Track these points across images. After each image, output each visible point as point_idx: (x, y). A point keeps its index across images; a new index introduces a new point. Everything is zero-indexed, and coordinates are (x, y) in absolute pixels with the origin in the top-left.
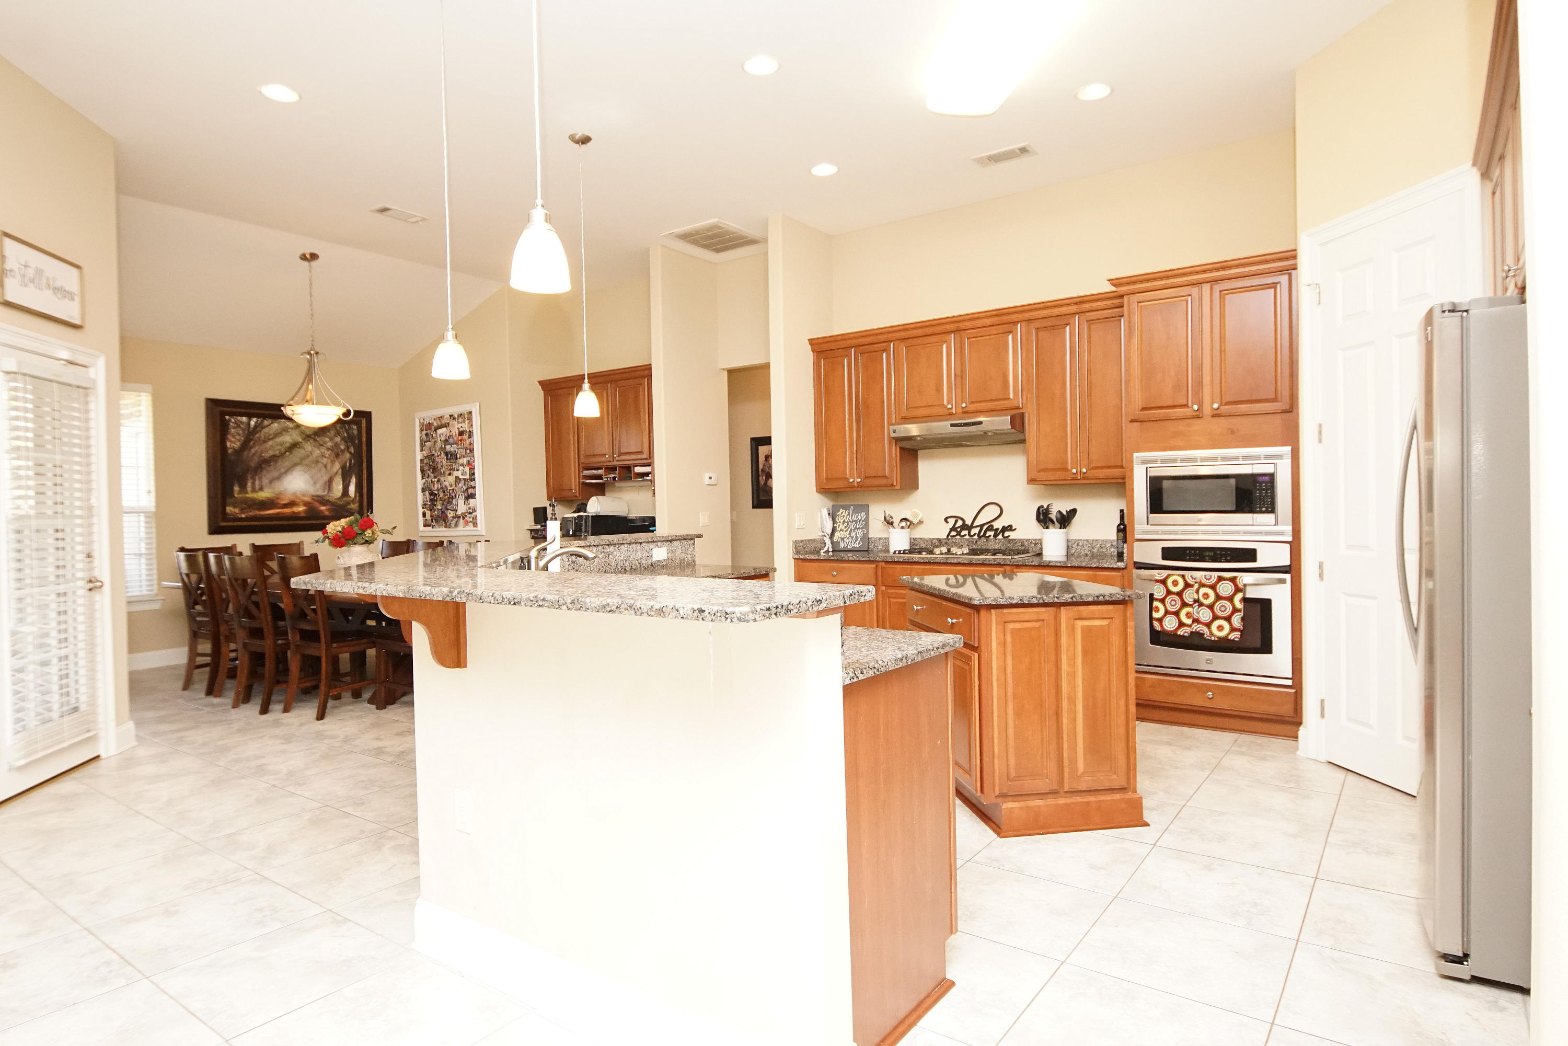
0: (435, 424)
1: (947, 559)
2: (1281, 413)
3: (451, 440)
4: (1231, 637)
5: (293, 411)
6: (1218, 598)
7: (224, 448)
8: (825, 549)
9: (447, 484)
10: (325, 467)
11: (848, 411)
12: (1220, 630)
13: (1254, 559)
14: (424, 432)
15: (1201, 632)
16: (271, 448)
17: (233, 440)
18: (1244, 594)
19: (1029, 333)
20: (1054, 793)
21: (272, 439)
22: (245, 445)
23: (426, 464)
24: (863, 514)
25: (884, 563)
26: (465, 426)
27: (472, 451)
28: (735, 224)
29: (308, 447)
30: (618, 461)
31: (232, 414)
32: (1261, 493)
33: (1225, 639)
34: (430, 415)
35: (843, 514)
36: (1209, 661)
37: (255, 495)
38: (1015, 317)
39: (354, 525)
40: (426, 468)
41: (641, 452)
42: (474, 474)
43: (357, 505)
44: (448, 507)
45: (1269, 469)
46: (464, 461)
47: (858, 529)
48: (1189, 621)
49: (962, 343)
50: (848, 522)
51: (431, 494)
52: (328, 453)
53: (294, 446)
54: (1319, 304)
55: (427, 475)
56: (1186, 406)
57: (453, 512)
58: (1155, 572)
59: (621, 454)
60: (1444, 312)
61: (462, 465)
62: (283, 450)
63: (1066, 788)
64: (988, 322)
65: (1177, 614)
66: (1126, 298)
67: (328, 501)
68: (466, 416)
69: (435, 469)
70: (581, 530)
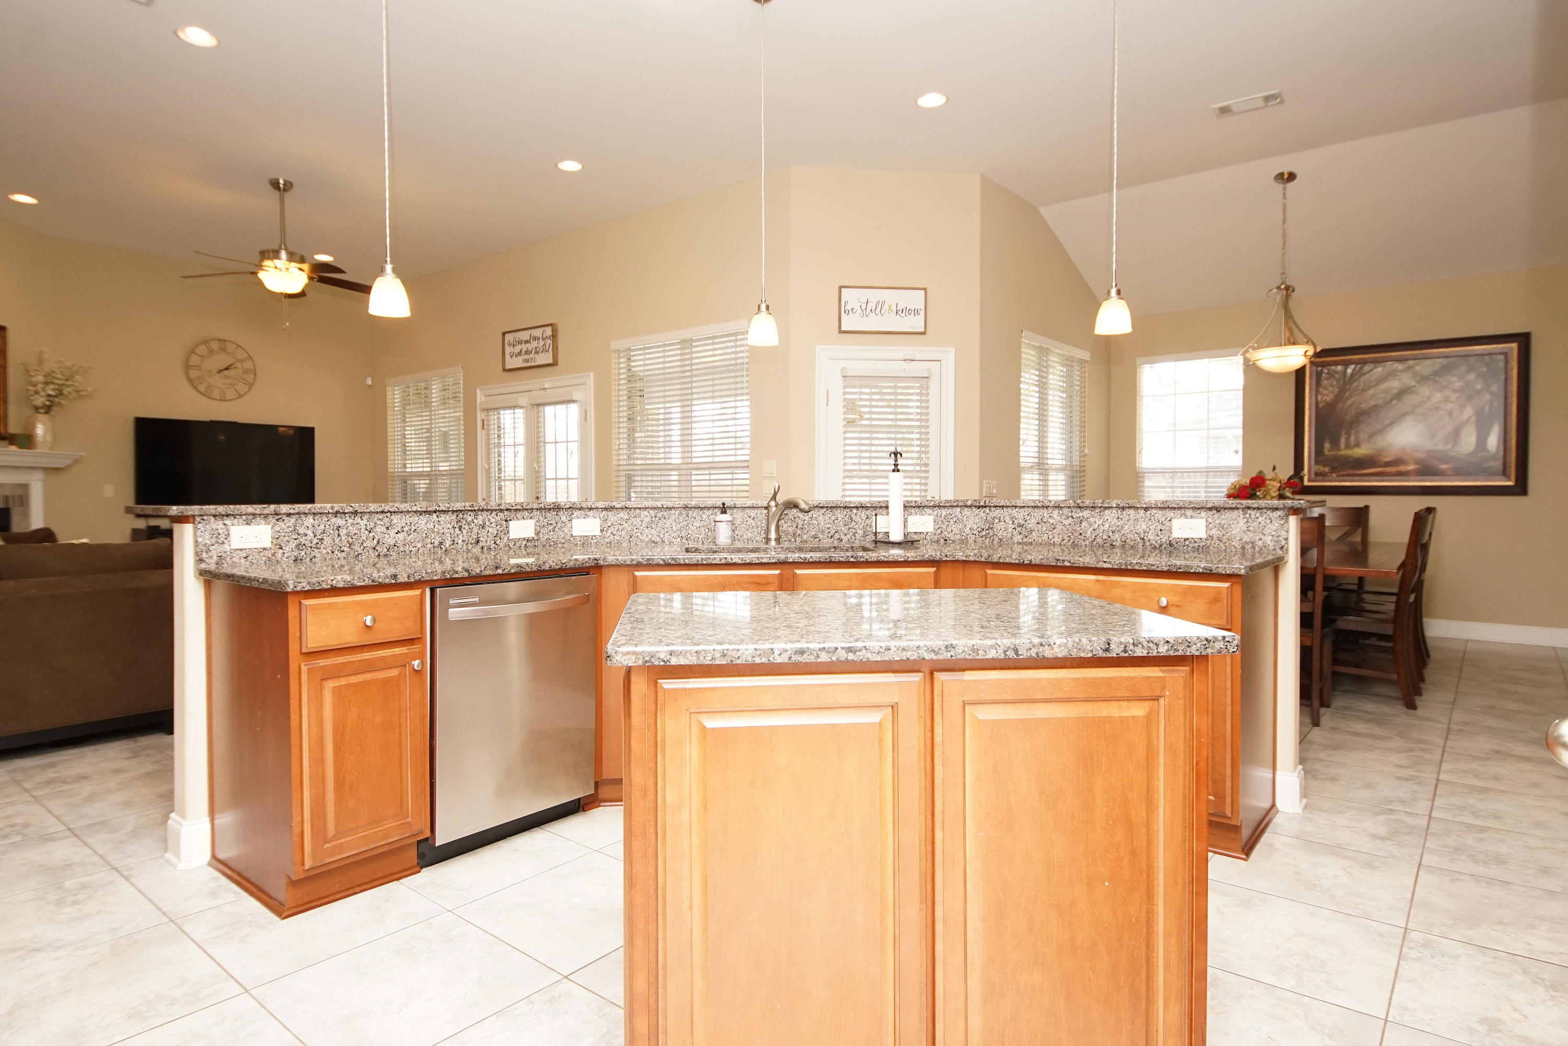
10: (1450, 413)
16: (1374, 395)
17: (1325, 392)
21: (1373, 387)
22: (1340, 397)
29: (1425, 391)
37: (1349, 452)
43: (1501, 461)
52: (1454, 397)
53: (1404, 392)
62: (1388, 398)
67: (1451, 456)
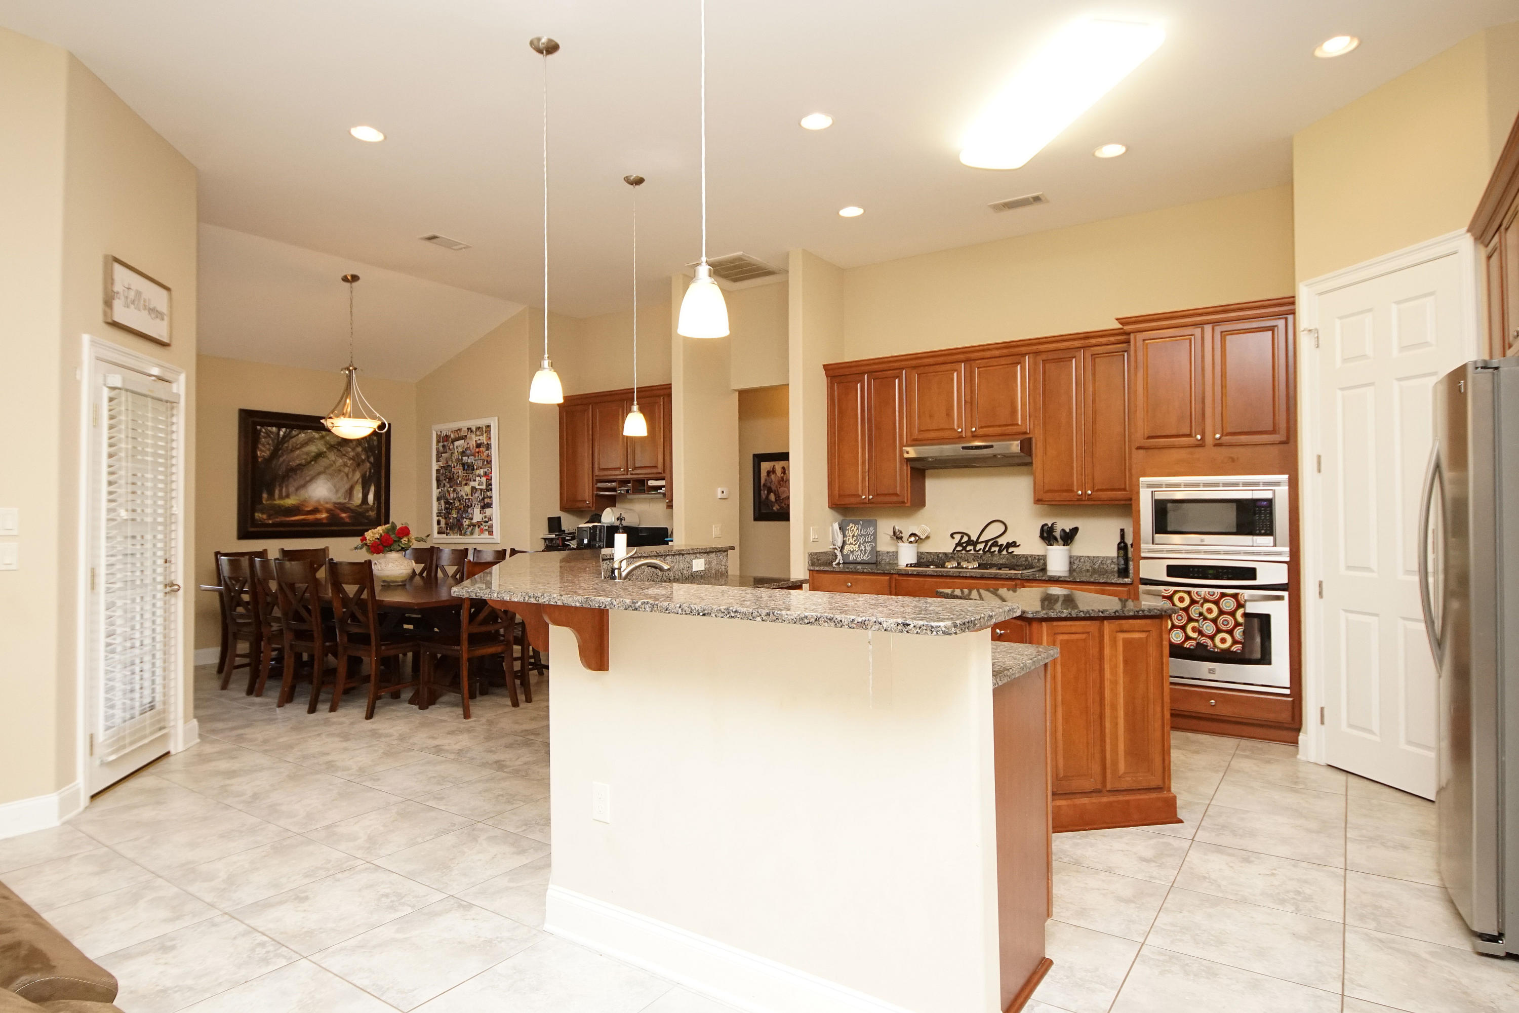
0: (452, 436)
1: (960, 572)
2: (1279, 443)
3: (468, 452)
4: (1234, 649)
5: (332, 423)
6: (1221, 612)
7: (255, 457)
8: (837, 561)
9: (463, 493)
10: (347, 476)
11: (860, 432)
12: (1223, 642)
13: (1254, 578)
14: (441, 444)
15: (1205, 644)
16: (298, 456)
17: (263, 448)
18: (1245, 610)
19: (1036, 364)
20: (1098, 791)
21: (298, 449)
22: (275, 454)
23: (443, 474)
24: (872, 528)
25: (897, 575)
26: (483, 439)
27: (489, 462)
28: (757, 257)
29: (332, 456)
30: (632, 474)
31: (263, 425)
32: (1260, 517)
33: (1228, 651)
34: (448, 427)
35: (853, 528)
36: (1212, 671)
37: (281, 502)
38: (1024, 350)
39: (390, 533)
40: (442, 478)
41: (656, 467)
42: (491, 485)
43: (375, 512)
44: (464, 516)
45: (1268, 495)
46: (482, 472)
47: (866, 543)
48: (1194, 635)
49: (972, 373)
50: (857, 536)
51: (447, 502)
52: (350, 462)
53: (319, 455)
54: (1318, 347)
55: (442, 485)
56: (1190, 435)
57: (468, 520)
58: (1162, 588)
59: (635, 468)
60: (1477, 368)
61: (479, 476)
62: (309, 459)
63: (1109, 787)
64: (997, 353)
65: (1183, 628)
66: (1132, 336)
67: (348, 508)
68: (484, 429)
69: (451, 479)
70: (595, 540)
